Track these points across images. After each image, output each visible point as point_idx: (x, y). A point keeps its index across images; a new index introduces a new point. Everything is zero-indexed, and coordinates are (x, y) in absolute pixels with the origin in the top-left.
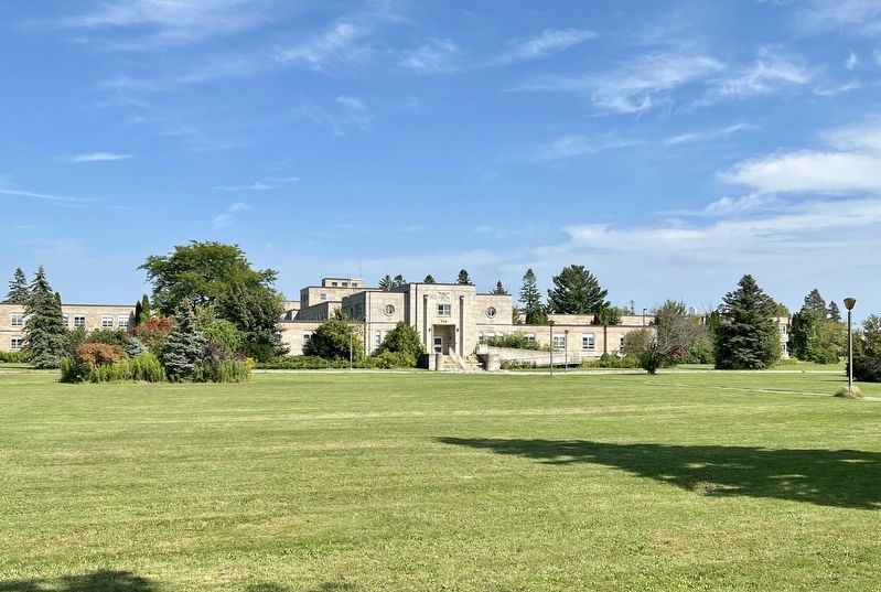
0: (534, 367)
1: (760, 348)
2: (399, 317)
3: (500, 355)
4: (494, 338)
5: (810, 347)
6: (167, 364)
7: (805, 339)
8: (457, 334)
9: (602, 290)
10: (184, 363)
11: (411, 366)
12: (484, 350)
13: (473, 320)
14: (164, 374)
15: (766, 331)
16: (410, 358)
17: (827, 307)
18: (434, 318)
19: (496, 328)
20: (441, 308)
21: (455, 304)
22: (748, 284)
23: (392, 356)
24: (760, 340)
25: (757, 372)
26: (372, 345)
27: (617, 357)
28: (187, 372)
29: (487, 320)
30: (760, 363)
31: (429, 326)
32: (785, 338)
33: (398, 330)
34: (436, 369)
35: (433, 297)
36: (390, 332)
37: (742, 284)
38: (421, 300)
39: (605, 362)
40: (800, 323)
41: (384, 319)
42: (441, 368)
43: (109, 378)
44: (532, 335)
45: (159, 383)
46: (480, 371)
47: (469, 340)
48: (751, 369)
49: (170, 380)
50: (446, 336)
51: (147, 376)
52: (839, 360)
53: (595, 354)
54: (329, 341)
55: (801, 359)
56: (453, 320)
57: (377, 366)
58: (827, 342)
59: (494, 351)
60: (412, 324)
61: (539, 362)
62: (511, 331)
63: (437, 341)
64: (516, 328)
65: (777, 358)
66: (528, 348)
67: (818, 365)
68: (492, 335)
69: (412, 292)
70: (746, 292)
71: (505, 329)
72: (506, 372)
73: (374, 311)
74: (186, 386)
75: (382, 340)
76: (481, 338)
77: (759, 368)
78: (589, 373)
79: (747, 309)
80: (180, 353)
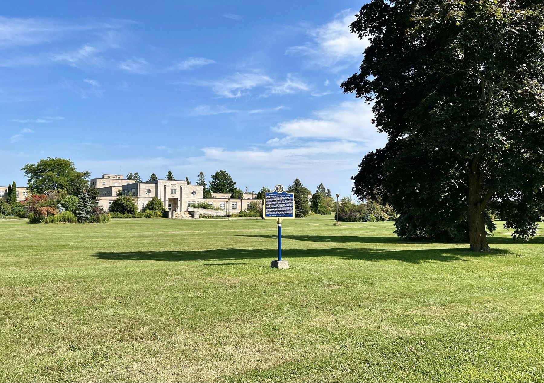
0: (213, 217)
1: (302, 208)
2: (153, 195)
3: (199, 212)
4: (195, 204)
5: (319, 208)
6: (78, 215)
7: (318, 204)
8: (179, 203)
9: (233, 182)
10: (85, 215)
11: (160, 216)
12: (191, 209)
13: (186, 196)
14: (76, 220)
15: (304, 202)
16: (159, 213)
17: (326, 191)
18: (169, 196)
19: (196, 200)
20: (172, 190)
21: (178, 189)
22: (297, 182)
23: (151, 212)
24: (302, 205)
25: (301, 218)
26: (141, 207)
27: (246, 212)
28: (86, 219)
29: (192, 196)
30: (302, 215)
31: (167, 199)
32: (310, 204)
33: (153, 200)
34: (172, 218)
35: (169, 186)
36: (149, 201)
37: (295, 182)
38: (163, 187)
39: (241, 214)
40: (316, 197)
41: (146, 195)
42: (174, 217)
43: (53, 221)
44: (211, 203)
45: (74, 223)
46: (191, 218)
47: (184, 205)
48: (298, 217)
49: (79, 222)
50: (174, 203)
51: (69, 221)
52: (331, 214)
53: (237, 211)
54: (122, 205)
55: (316, 213)
56: (177, 196)
57: (145, 217)
58: (326, 206)
59: (196, 210)
60: (159, 198)
61: (215, 215)
62: (203, 201)
63: (170, 206)
64: (204, 200)
65: (308, 213)
66: (210, 209)
67: (322, 215)
68: (194, 203)
69: (159, 184)
70: (296, 186)
71: (199, 200)
72: (202, 219)
73: (141, 192)
74: (86, 224)
75: (145, 205)
76: (189, 204)
77: (301, 217)
78: (235, 219)
79: (297, 193)
80: (83, 211)
